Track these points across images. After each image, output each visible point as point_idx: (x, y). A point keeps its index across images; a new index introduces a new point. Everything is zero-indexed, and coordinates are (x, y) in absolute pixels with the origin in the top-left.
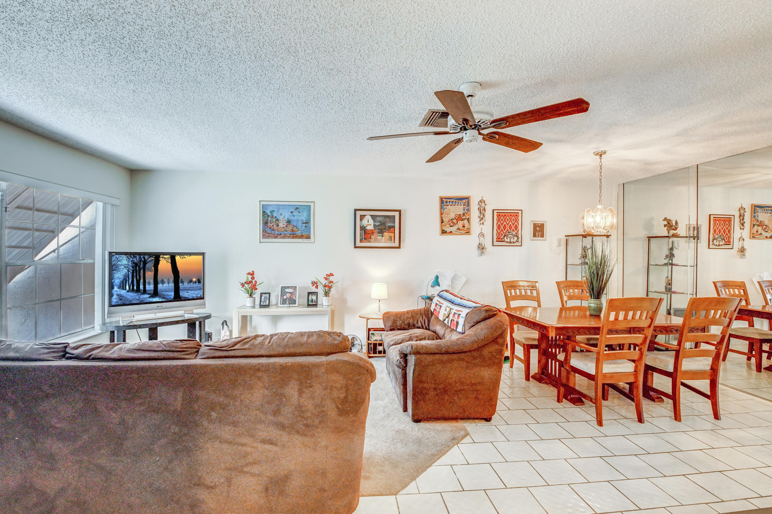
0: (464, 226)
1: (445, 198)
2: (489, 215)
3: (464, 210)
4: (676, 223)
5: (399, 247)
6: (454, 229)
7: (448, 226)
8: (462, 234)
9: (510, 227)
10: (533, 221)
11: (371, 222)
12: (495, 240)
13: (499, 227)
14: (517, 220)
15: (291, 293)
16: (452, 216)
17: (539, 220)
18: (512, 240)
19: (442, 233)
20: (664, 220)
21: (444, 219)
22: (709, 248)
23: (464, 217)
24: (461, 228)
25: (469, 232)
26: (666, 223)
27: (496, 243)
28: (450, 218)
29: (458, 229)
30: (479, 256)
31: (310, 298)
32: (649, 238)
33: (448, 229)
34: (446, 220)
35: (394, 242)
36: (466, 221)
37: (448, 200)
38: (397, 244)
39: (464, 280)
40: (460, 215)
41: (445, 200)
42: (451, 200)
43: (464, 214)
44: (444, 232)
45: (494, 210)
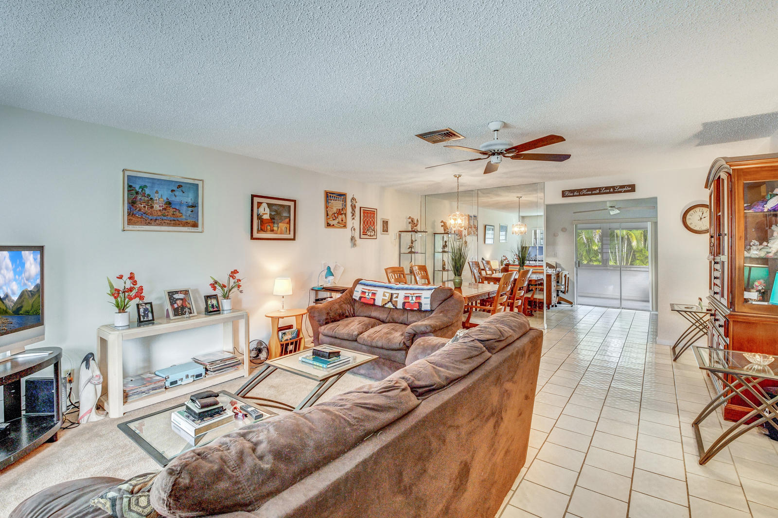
0: (342, 221)
1: (329, 193)
2: (357, 210)
3: (342, 205)
5: (294, 239)
6: (335, 222)
7: (331, 219)
8: (341, 228)
9: (371, 223)
10: (383, 219)
11: (267, 211)
12: (362, 233)
13: (364, 222)
14: (374, 217)
15: (182, 299)
16: (335, 210)
17: (386, 218)
18: (372, 234)
19: (327, 226)
20: (441, 222)
21: (329, 212)
23: (342, 212)
24: (341, 222)
25: (345, 226)
26: (442, 224)
27: (362, 236)
28: (333, 212)
29: (338, 223)
30: (352, 247)
31: (209, 302)
32: (434, 234)
33: (332, 223)
34: (330, 213)
35: (290, 234)
36: (344, 216)
37: (332, 195)
38: (291, 236)
39: (342, 269)
40: (340, 210)
41: (330, 195)
42: (334, 195)
43: (342, 209)
44: (328, 225)
45: (361, 207)
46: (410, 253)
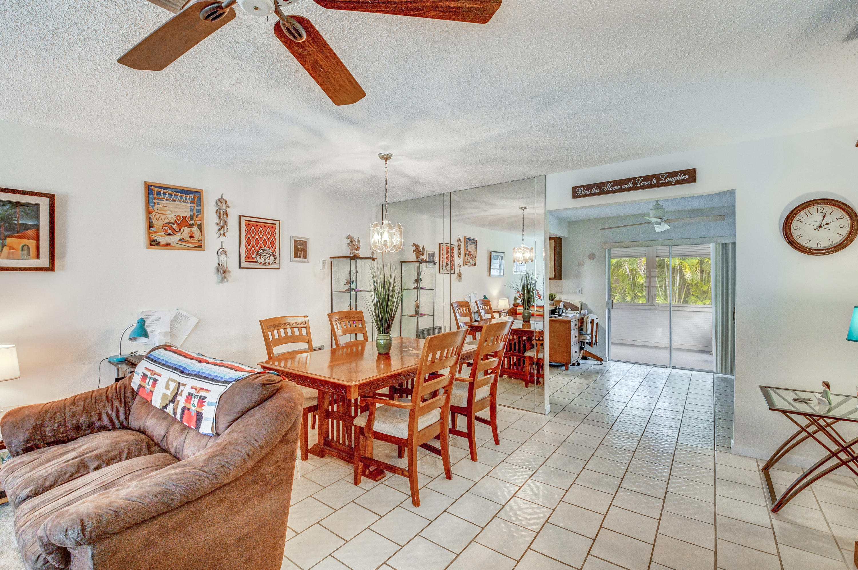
0: (192, 237)
1: (156, 187)
2: (232, 222)
3: (192, 210)
4: (423, 249)
5: (51, 268)
6: (174, 239)
7: (163, 233)
8: (190, 249)
9: (265, 243)
10: (293, 237)
12: (243, 259)
13: (249, 242)
14: (273, 234)
16: (171, 217)
17: (301, 235)
18: (267, 261)
19: (151, 245)
20: (413, 246)
21: (154, 221)
22: (440, 273)
23: (192, 222)
24: (187, 238)
25: (201, 246)
26: (414, 248)
27: (244, 264)
28: (167, 221)
29: (182, 240)
30: (218, 283)
32: (402, 262)
33: (164, 240)
34: (158, 223)
35: (38, 258)
36: (195, 229)
37: (163, 191)
38: (44, 261)
39: (193, 321)
40: (184, 218)
41: (156, 190)
42: (168, 191)
43: (192, 217)
44: (153, 243)
45: (240, 216)
46: (348, 291)
